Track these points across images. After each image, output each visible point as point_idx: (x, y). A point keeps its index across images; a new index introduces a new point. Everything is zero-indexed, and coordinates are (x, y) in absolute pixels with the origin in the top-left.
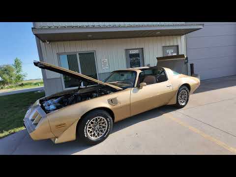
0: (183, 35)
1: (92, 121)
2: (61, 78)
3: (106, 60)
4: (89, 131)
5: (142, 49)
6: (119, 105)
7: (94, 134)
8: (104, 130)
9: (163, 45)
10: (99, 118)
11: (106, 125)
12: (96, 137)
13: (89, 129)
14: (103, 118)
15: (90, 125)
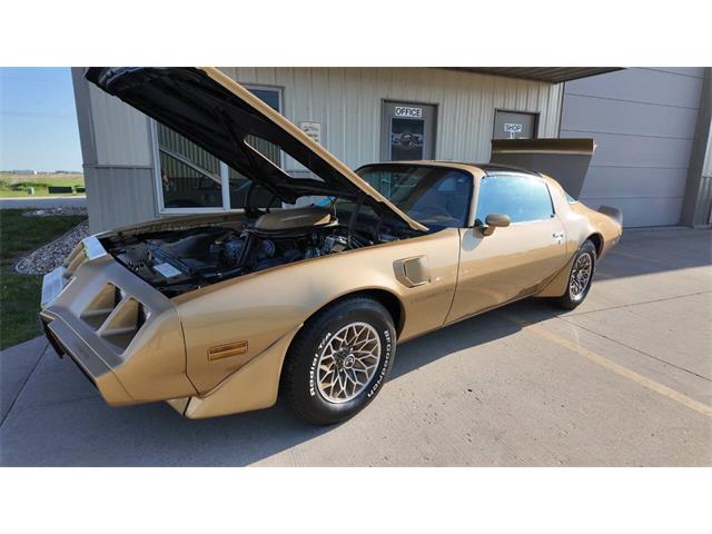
0: (556, 83)
1: (335, 337)
2: (151, 169)
3: (318, 126)
4: (322, 372)
5: (435, 106)
6: (425, 286)
7: (337, 386)
8: (370, 372)
9: (499, 107)
10: (359, 329)
11: (375, 353)
12: (342, 396)
13: (324, 368)
14: (371, 328)
15: (328, 352)
